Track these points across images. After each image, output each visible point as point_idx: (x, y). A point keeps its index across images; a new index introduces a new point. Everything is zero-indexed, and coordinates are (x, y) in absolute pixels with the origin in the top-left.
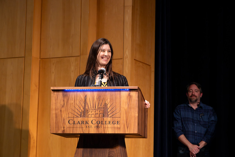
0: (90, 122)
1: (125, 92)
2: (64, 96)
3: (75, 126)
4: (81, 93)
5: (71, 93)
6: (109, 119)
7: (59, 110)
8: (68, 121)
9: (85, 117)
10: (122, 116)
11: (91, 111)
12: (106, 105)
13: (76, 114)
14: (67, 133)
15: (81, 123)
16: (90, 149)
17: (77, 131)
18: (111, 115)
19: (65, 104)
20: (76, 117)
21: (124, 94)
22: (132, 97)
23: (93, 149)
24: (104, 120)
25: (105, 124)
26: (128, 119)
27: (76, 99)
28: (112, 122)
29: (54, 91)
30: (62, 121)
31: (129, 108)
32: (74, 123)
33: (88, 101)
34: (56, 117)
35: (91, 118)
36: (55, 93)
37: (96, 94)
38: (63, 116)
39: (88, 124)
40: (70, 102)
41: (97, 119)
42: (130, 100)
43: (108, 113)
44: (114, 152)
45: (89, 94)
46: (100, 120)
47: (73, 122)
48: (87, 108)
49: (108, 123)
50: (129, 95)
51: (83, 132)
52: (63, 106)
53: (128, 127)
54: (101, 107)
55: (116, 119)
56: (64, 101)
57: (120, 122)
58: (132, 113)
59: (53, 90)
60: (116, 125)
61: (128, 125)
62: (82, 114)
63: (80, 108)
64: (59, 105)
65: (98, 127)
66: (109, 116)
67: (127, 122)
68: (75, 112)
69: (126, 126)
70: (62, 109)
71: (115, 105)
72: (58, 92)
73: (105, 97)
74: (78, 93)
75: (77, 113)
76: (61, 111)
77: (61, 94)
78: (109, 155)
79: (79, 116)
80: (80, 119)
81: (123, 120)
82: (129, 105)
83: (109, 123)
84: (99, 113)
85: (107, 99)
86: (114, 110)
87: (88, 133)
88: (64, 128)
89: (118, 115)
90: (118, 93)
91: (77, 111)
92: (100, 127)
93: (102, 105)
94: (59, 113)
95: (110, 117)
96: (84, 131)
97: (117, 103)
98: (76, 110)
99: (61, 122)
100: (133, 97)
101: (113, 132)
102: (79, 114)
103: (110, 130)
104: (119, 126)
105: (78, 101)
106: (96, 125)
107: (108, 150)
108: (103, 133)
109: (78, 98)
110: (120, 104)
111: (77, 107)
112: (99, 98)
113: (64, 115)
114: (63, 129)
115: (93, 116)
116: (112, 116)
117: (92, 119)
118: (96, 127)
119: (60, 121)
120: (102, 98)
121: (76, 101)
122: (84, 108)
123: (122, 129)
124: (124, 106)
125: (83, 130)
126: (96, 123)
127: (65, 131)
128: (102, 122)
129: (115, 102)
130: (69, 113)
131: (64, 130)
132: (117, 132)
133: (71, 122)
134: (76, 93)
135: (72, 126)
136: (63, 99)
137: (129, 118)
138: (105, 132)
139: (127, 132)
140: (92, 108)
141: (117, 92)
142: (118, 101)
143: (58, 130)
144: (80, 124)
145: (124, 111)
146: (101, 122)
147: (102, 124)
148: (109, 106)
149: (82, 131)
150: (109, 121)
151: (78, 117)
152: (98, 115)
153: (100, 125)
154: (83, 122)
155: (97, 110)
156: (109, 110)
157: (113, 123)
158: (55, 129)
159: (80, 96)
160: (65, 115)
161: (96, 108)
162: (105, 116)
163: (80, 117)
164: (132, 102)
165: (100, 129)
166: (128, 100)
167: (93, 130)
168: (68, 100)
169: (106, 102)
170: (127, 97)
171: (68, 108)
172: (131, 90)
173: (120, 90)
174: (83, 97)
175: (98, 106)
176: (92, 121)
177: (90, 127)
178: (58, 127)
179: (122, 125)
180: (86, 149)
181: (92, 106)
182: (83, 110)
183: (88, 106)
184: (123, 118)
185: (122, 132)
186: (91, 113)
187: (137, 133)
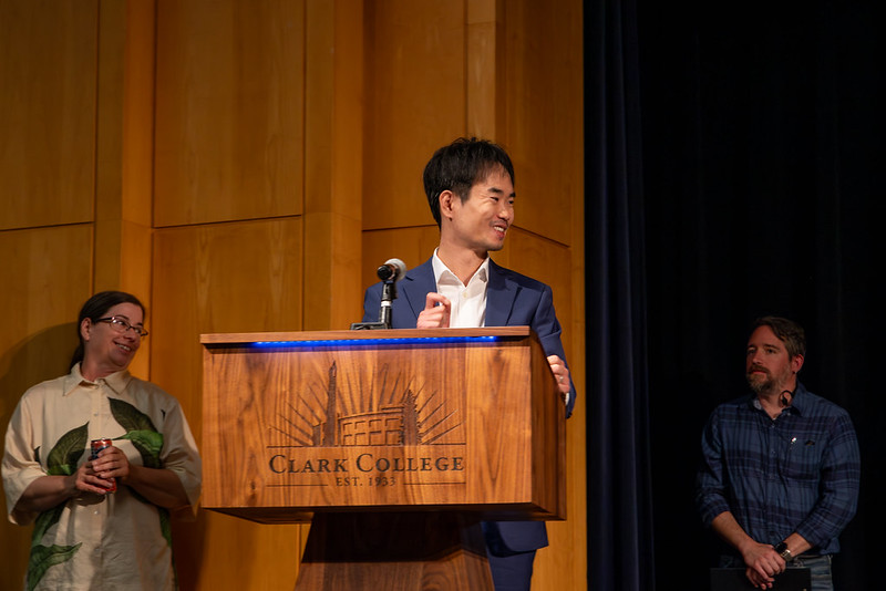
0: (351, 465)
1: (481, 349)
2: (252, 367)
3: (296, 479)
4: (317, 353)
5: (279, 356)
6: (422, 451)
7: (235, 421)
8: (268, 460)
9: (331, 444)
10: (471, 438)
11: (354, 421)
12: (409, 398)
13: (297, 434)
14: (265, 506)
15: (316, 466)
16: (353, 565)
17: (302, 496)
18: (430, 435)
19: (257, 397)
20: (298, 444)
21: (478, 356)
22: (508, 364)
23: (365, 565)
24: (403, 453)
25: (410, 469)
26: (493, 451)
27: (296, 379)
28: (433, 462)
29: (214, 348)
30: (247, 460)
31: (499, 406)
32: (291, 470)
33: (342, 383)
34: (224, 447)
35: (356, 447)
36: (218, 357)
37: (370, 357)
38: (250, 442)
39: (344, 470)
40: (273, 389)
41: (377, 452)
42: (499, 381)
43: (420, 427)
44: (441, 573)
45: (344, 358)
46: (390, 454)
47: (286, 463)
48: (338, 410)
49: (420, 464)
50: (497, 358)
51: (326, 500)
52: (248, 406)
53: (494, 481)
54: (390, 405)
55: (450, 452)
56: (251, 385)
57: (465, 463)
58: (508, 426)
59: (209, 346)
60: (449, 474)
61: (494, 470)
62: (322, 434)
63: (312, 411)
64: (231, 401)
65: (381, 481)
66: (424, 440)
67: (489, 461)
68: (293, 428)
69: (486, 476)
70: (247, 417)
71: (445, 397)
72: (229, 353)
73: (407, 368)
74: (305, 354)
75: (302, 431)
76: (240, 423)
77: (238, 359)
79: (310, 442)
80: (313, 453)
81: (475, 453)
82: (495, 397)
83: (424, 464)
84: (384, 429)
85: (415, 376)
86: (440, 414)
87: (343, 504)
88: (253, 486)
89: (455, 436)
90: (454, 352)
91: (300, 422)
92: (389, 480)
93: (396, 400)
94: (235, 431)
95: (427, 443)
96: (330, 500)
97: (451, 388)
98: (299, 418)
99: (242, 466)
100: (512, 366)
101: (439, 501)
102: (308, 436)
103: (426, 491)
104: (460, 476)
105: (304, 384)
106: (375, 472)
107: (419, 568)
108: (401, 503)
109: (304, 374)
110: (465, 394)
111: (301, 408)
112: (383, 370)
113: (254, 438)
114: (249, 490)
115: (361, 440)
116: (434, 439)
117: (358, 451)
118: (374, 483)
119: (239, 460)
120: (394, 371)
121: (296, 385)
122: (329, 411)
123: (473, 487)
124: (480, 401)
125: (324, 494)
126: (375, 468)
127: (259, 499)
128: (396, 460)
129: (445, 388)
130: (273, 430)
131: (254, 497)
132: (453, 499)
133: (280, 464)
134: (295, 354)
135: (282, 478)
136: (246, 378)
137: (498, 446)
138: (407, 500)
139: (493, 496)
140: (358, 408)
141: (449, 350)
142: (456, 382)
143: (233, 493)
144: (312, 471)
145: (480, 419)
146: (392, 463)
147: (397, 469)
148: (420, 401)
149: (321, 498)
150: (424, 459)
151: (307, 445)
152: (379, 438)
153: (388, 473)
154: (323, 465)
155: (375, 418)
156: (421, 418)
157: (440, 465)
158: (219, 490)
159: (313, 367)
160: (258, 437)
161: (375, 411)
162: (407, 441)
163: (314, 445)
164: (509, 386)
165: (389, 487)
166: (494, 374)
167: (362, 495)
168: (266, 381)
169: (411, 388)
170: (490, 366)
171: (267, 412)
172: (502, 340)
173: (461, 342)
174: (321, 370)
175: (381, 401)
176: (359, 459)
177: (352, 481)
178: (229, 484)
179: (473, 474)
180: (337, 565)
181: (357, 404)
182: (324, 420)
183: (343, 403)
184: (476, 445)
185: (470, 498)
186: (355, 429)
187: (529, 501)
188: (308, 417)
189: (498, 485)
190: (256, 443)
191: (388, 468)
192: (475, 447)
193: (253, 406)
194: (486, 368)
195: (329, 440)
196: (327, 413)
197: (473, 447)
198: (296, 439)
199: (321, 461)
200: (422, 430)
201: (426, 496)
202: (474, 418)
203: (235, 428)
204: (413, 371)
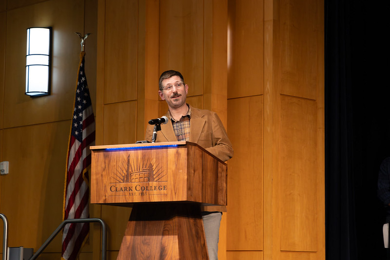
0: (134, 189)
1: (172, 149)
2: (105, 157)
3: (118, 194)
4: (124, 152)
6: (154, 184)
7: (100, 175)
8: (110, 188)
9: (128, 182)
10: (169, 179)
11: (135, 174)
12: (151, 166)
13: (118, 179)
14: (109, 203)
15: (123, 189)
16: (144, 222)
17: (119, 199)
18: (157, 178)
19: (107, 166)
20: (118, 182)
21: (171, 151)
23: (147, 222)
24: (149, 185)
25: (151, 190)
26: (175, 183)
27: (118, 160)
28: (158, 187)
29: (95, 150)
30: (104, 188)
31: (177, 168)
32: (116, 191)
33: (131, 161)
34: (97, 183)
35: (135, 183)
36: (96, 153)
37: (140, 152)
39: (132, 190)
40: (111, 164)
41: (141, 184)
42: (178, 160)
44: (169, 224)
45: (132, 153)
46: (145, 185)
47: (115, 188)
48: (130, 171)
50: (177, 152)
51: (126, 201)
52: (104, 170)
53: (175, 193)
54: (145, 169)
55: (163, 184)
56: (105, 163)
57: (167, 188)
58: (180, 176)
59: (93, 150)
60: (162, 191)
61: (176, 189)
62: (125, 178)
63: (123, 171)
64: (99, 168)
65: (142, 194)
66: (155, 180)
67: (174, 187)
68: (117, 177)
69: (173, 192)
70: (104, 173)
71: (162, 165)
72: (99, 152)
74: (121, 152)
76: (102, 175)
77: (102, 154)
78: (164, 228)
80: (122, 185)
82: (176, 165)
83: (155, 189)
84: (143, 176)
85: (153, 159)
86: (160, 171)
87: (131, 202)
88: (105, 196)
89: (164, 179)
91: (119, 175)
92: (145, 194)
93: (147, 167)
94: (100, 178)
98: (119, 173)
99: (102, 190)
100: (181, 155)
101: (159, 200)
102: (121, 179)
103: (156, 197)
104: (165, 191)
105: (120, 162)
106: (141, 191)
107: (163, 223)
108: (148, 201)
109: (120, 159)
110: (167, 164)
111: (119, 170)
112: (143, 157)
114: (104, 197)
115: (137, 180)
116: (158, 180)
117: (136, 184)
118: (140, 195)
119: (101, 188)
120: (147, 157)
121: (118, 162)
122: (127, 171)
123: (169, 196)
124: (172, 167)
125: (126, 198)
127: (107, 200)
129: (162, 163)
130: (111, 178)
131: (105, 200)
132: (163, 200)
133: (113, 189)
134: (118, 152)
135: (114, 193)
136: (104, 160)
137: (177, 182)
138: (150, 201)
139: (175, 199)
140: (136, 170)
141: (163, 150)
142: (165, 160)
143: (99, 199)
144: (122, 191)
145: (172, 173)
146: (146, 188)
147: (147, 190)
148: (154, 167)
150: (155, 187)
151: (121, 182)
152: (142, 180)
153: (144, 191)
154: (126, 189)
155: (141, 173)
156: (154, 173)
157: (160, 188)
158: (96, 198)
159: (123, 156)
160: (107, 180)
161: (141, 171)
162: (150, 180)
163: (123, 182)
164: (181, 162)
165: (145, 196)
166: (176, 159)
167: (137, 199)
168: (109, 161)
169: (152, 163)
170: (175, 155)
171: (109, 172)
172: (179, 146)
173: (166, 147)
174: (126, 158)
175: (143, 168)
176: (136, 187)
177: (134, 194)
178: (99, 196)
179: (169, 191)
180: (139, 222)
181: (136, 168)
182: (126, 173)
183: (132, 168)
184: (170, 181)
185: (168, 199)
186: (135, 176)
187: (186, 200)
188: (121, 173)
189: (177, 195)
190: (106, 182)
191: (144, 189)
192: (170, 183)
193: (106, 170)
194: (174, 156)
195: (127, 181)
196: (127, 172)
200: (154, 177)
201: (155, 199)
202: (170, 172)
204: (152, 157)
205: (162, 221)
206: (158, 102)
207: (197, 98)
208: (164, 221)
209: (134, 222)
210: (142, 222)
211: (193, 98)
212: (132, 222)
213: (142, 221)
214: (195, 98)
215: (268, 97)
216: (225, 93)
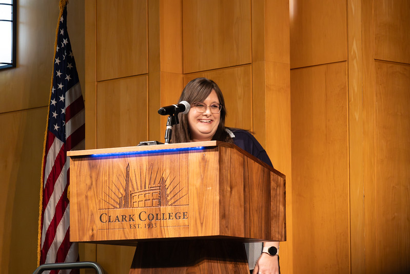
0: (136, 218)
1: (195, 154)
2: (92, 167)
3: (111, 226)
4: (120, 159)
5: (104, 161)
6: (167, 209)
7: (84, 196)
8: (99, 217)
9: (128, 207)
10: (191, 201)
11: (138, 194)
12: (163, 181)
13: (112, 202)
14: (98, 240)
15: (120, 218)
17: (114, 235)
18: (173, 201)
19: (94, 183)
20: (112, 207)
21: (194, 157)
22: (208, 162)
24: (160, 210)
25: (163, 219)
26: (202, 208)
27: (111, 173)
28: (174, 215)
29: (74, 158)
30: (90, 216)
31: (204, 184)
32: (109, 221)
33: (132, 175)
34: (80, 210)
35: (139, 208)
36: (76, 162)
37: (145, 159)
38: (91, 207)
39: (133, 220)
40: (101, 179)
41: (148, 210)
42: (204, 171)
43: (168, 196)
45: (133, 160)
46: (154, 211)
47: (107, 217)
48: (130, 189)
49: (168, 217)
50: (203, 159)
51: (126, 237)
52: (90, 188)
53: (202, 224)
54: (154, 185)
55: (182, 209)
56: (91, 177)
57: (189, 215)
58: (208, 195)
59: (72, 157)
60: (181, 220)
61: (202, 218)
62: (123, 201)
63: (119, 190)
64: (83, 186)
65: (150, 226)
66: (170, 203)
67: (200, 214)
68: (110, 199)
69: (198, 221)
70: (90, 194)
71: (179, 180)
72: (81, 160)
73: (162, 165)
74: (115, 160)
75: (114, 200)
76: (87, 197)
77: (85, 163)
79: (118, 206)
80: (119, 212)
81: (193, 209)
82: (202, 179)
83: (170, 217)
84: (151, 198)
85: (165, 170)
86: (177, 190)
87: (133, 239)
88: (93, 230)
89: (183, 201)
90: (183, 156)
91: (113, 196)
92: (154, 225)
93: (157, 182)
94: (84, 202)
95: (171, 205)
96: (127, 236)
97: (182, 176)
98: (113, 193)
99: (88, 220)
100: (210, 162)
101: (177, 236)
102: (117, 203)
103: (171, 232)
104: (186, 221)
105: (115, 176)
106: (147, 222)
108: (159, 237)
109: (115, 170)
110: (188, 178)
111: (114, 188)
112: (151, 166)
113: (93, 205)
114: (91, 232)
115: (142, 204)
116: (174, 203)
117: (139, 210)
118: (147, 227)
119: (86, 216)
120: (156, 168)
121: (111, 176)
122: (126, 190)
123: (192, 228)
124: (195, 182)
125: (124, 233)
126: (147, 219)
127: (95, 237)
128: (157, 214)
129: (179, 175)
130: (101, 200)
131: (93, 236)
132: (183, 234)
133: (105, 218)
134: (110, 160)
135: (105, 225)
136: (89, 173)
137: (204, 205)
138: (162, 236)
139: (202, 232)
140: (139, 188)
141: (181, 155)
142: (184, 171)
143: (83, 234)
144: (119, 221)
145: (195, 192)
146: (155, 216)
147: (157, 219)
148: (168, 183)
149: (123, 235)
150: (170, 214)
151: (115, 207)
152: (149, 203)
153: (153, 222)
154: (124, 217)
155: (147, 192)
156: (168, 192)
157: (177, 216)
158: (78, 233)
159: (119, 167)
160: (95, 205)
161: (147, 189)
162: (162, 204)
163: (120, 208)
164: (209, 173)
165: (154, 229)
166: (202, 167)
167: (142, 234)
168: (98, 175)
169: (164, 176)
170: (200, 163)
171: (98, 191)
172: (206, 149)
173: (186, 151)
174: (123, 168)
175: (150, 184)
176: (140, 214)
177: (137, 226)
178: (82, 230)
179: (192, 221)
180: (146, 269)
181: (139, 185)
182: (124, 194)
183: (132, 185)
184: (193, 206)
185: (191, 234)
186: (138, 198)
187: (218, 234)
188: (117, 193)
189: (204, 226)
190: (94, 208)
191: (153, 219)
192: (193, 208)
193: (92, 188)
194: (198, 161)
195: (126, 205)
196: (125, 191)
197: (192, 207)
198: (111, 205)
199: (123, 216)
200: (169, 198)
202: (193, 190)
203: (84, 199)
204: (164, 167)
205: (182, 268)
206: (182, 76)
207: (242, 68)
208: (186, 268)
209: (140, 270)
210: (151, 269)
211: (236, 69)
212: (136, 269)
213: (153, 268)
214: (239, 69)
215: (355, 64)
216: (287, 60)
